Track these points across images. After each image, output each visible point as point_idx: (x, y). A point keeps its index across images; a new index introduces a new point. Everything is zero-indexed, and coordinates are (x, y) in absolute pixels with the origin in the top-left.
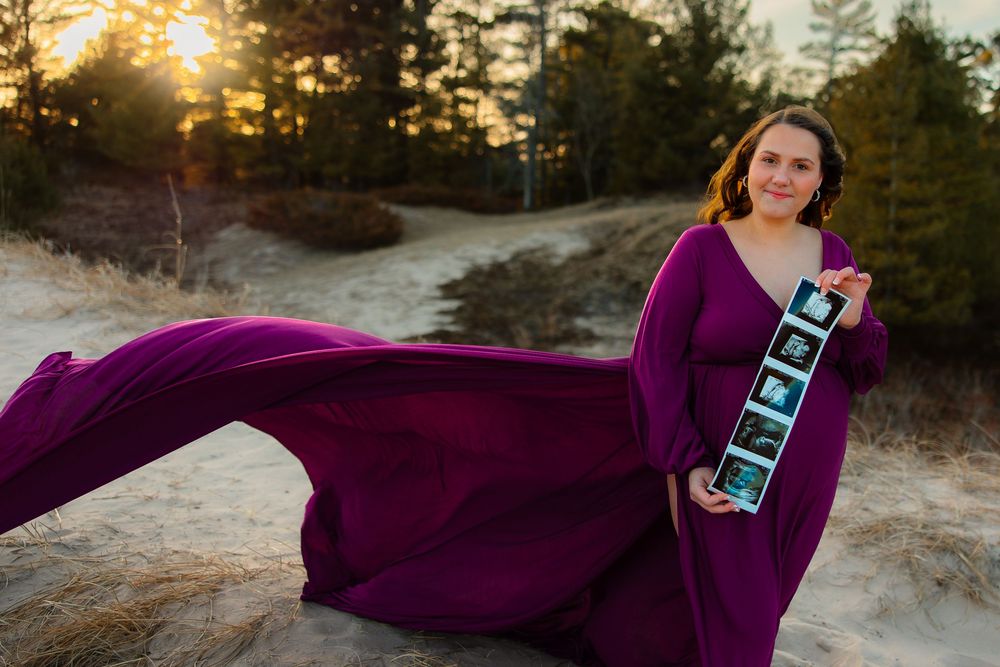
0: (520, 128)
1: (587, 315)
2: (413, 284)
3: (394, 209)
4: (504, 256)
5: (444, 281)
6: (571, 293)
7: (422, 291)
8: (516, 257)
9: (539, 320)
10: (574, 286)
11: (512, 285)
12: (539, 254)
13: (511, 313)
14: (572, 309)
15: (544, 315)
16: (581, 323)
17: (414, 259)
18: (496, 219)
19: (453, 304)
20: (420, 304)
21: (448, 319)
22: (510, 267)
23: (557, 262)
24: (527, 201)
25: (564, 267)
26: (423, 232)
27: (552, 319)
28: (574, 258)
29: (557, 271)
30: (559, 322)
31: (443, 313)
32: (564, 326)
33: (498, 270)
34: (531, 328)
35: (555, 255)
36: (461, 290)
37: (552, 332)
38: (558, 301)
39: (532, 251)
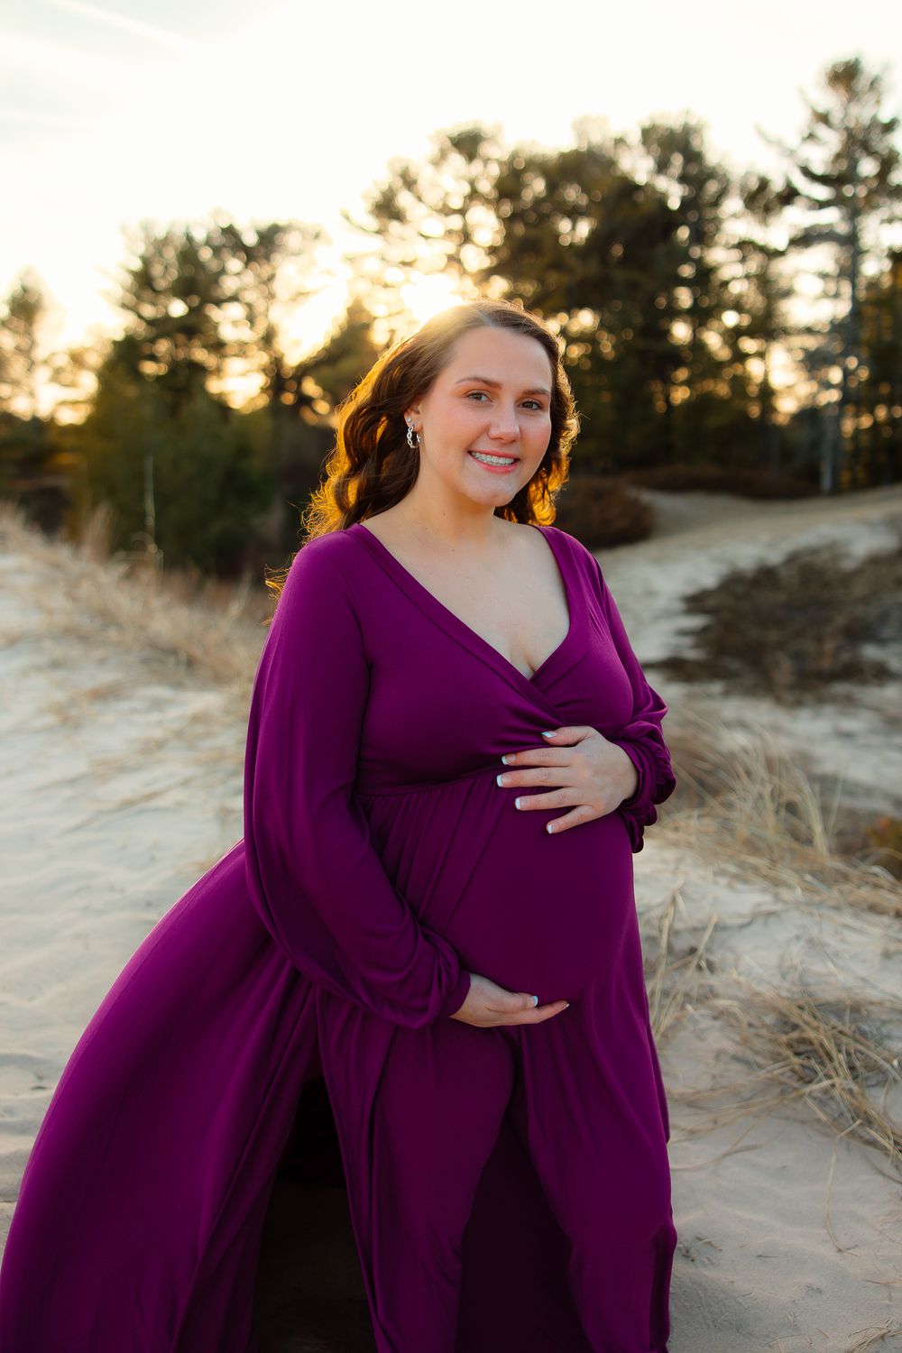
0: (827, 385)
1: (881, 642)
2: (650, 594)
3: (647, 497)
4: (775, 557)
5: (690, 590)
6: (860, 610)
7: (661, 603)
8: (792, 559)
9: (809, 645)
10: (865, 600)
11: (781, 597)
12: (825, 556)
13: (773, 635)
14: (859, 633)
15: (819, 640)
16: (871, 652)
17: (658, 561)
18: (779, 507)
19: (696, 622)
20: (657, 618)
21: (687, 641)
22: (784, 573)
23: (848, 565)
24: (826, 482)
25: (859, 572)
26: (680, 525)
27: (829, 646)
28: (875, 561)
29: (847, 579)
30: (838, 650)
31: (683, 633)
32: (845, 657)
33: (765, 576)
34: (798, 657)
35: (847, 556)
36: (711, 602)
37: (826, 664)
38: (840, 621)
39: (815, 551)
